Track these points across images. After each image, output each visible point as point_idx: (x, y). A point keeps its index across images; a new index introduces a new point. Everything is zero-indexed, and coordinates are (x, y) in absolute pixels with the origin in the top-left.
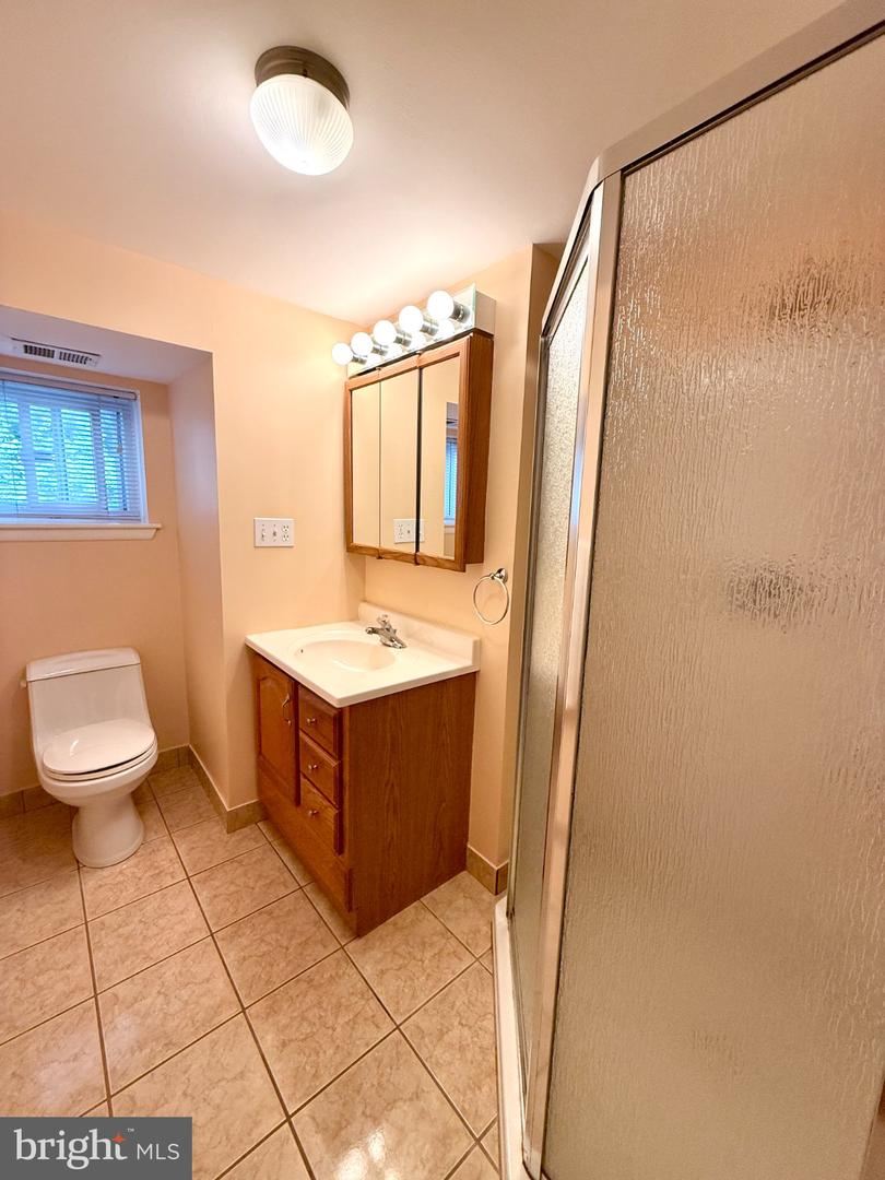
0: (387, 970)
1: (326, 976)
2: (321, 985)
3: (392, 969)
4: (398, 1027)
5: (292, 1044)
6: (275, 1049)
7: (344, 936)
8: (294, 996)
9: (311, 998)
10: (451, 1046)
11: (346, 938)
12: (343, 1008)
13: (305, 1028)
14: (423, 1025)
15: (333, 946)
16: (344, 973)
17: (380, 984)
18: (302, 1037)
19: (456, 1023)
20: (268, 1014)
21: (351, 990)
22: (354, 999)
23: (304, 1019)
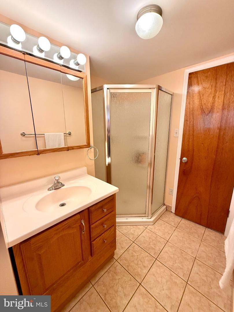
0: (121, 247)
1: (126, 262)
2: (128, 263)
3: (121, 246)
4: (134, 242)
5: (144, 264)
6: (146, 268)
7: (113, 261)
8: (133, 269)
9: (132, 264)
10: (134, 232)
11: (113, 260)
12: (133, 255)
13: (140, 262)
14: (132, 237)
15: (117, 263)
16: (124, 257)
17: (125, 248)
18: (142, 263)
19: (130, 232)
20: (139, 275)
21: (128, 254)
22: (130, 253)
23: (138, 264)
